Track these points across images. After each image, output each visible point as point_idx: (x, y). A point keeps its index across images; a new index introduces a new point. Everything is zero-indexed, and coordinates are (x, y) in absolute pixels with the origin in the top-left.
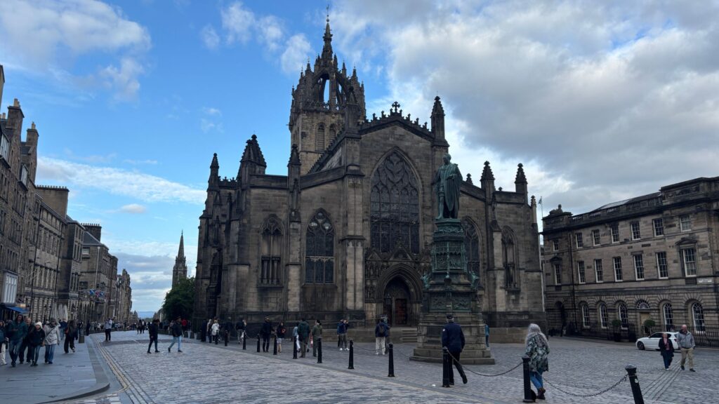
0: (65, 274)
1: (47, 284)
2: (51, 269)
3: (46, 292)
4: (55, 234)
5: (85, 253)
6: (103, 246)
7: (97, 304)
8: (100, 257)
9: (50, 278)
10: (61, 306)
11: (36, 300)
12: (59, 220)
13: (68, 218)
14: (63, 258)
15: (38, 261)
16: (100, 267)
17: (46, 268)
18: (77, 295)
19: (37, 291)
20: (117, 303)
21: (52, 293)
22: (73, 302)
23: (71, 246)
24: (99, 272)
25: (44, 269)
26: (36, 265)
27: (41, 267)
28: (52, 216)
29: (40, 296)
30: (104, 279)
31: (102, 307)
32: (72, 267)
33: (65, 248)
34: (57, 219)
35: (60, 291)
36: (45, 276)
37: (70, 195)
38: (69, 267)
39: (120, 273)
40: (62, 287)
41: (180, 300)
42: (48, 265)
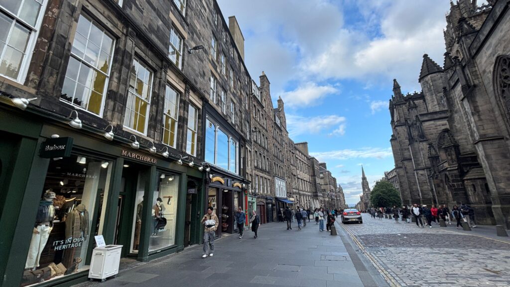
0: (314, 184)
1: (307, 189)
2: (307, 181)
3: (307, 193)
4: (305, 163)
5: (321, 175)
6: (328, 172)
7: (332, 200)
8: (328, 177)
9: (307, 186)
10: (315, 200)
11: (302, 197)
12: (306, 156)
13: (310, 156)
14: (311, 176)
15: (299, 176)
16: (329, 182)
17: (304, 180)
18: (322, 195)
19: (301, 192)
20: (340, 200)
21: (310, 194)
22: (321, 198)
23: (314, 170)
24: (330, 184)
25: (303, 181)
26: (298, 178)
27: (301, 179)
28: (302, 154)
29: (304, 195)
30: (332, 188)
31: (334, 202)
32: (317, 180)
33: (311, 171)
34: (305, 156)
35: (313, 193)
36: (305, 185)
37: (308, 145)
38: (315, 180)
39: (338, 186)
40: (314, 191)
41: (380, 195)
42: (305, 179)
